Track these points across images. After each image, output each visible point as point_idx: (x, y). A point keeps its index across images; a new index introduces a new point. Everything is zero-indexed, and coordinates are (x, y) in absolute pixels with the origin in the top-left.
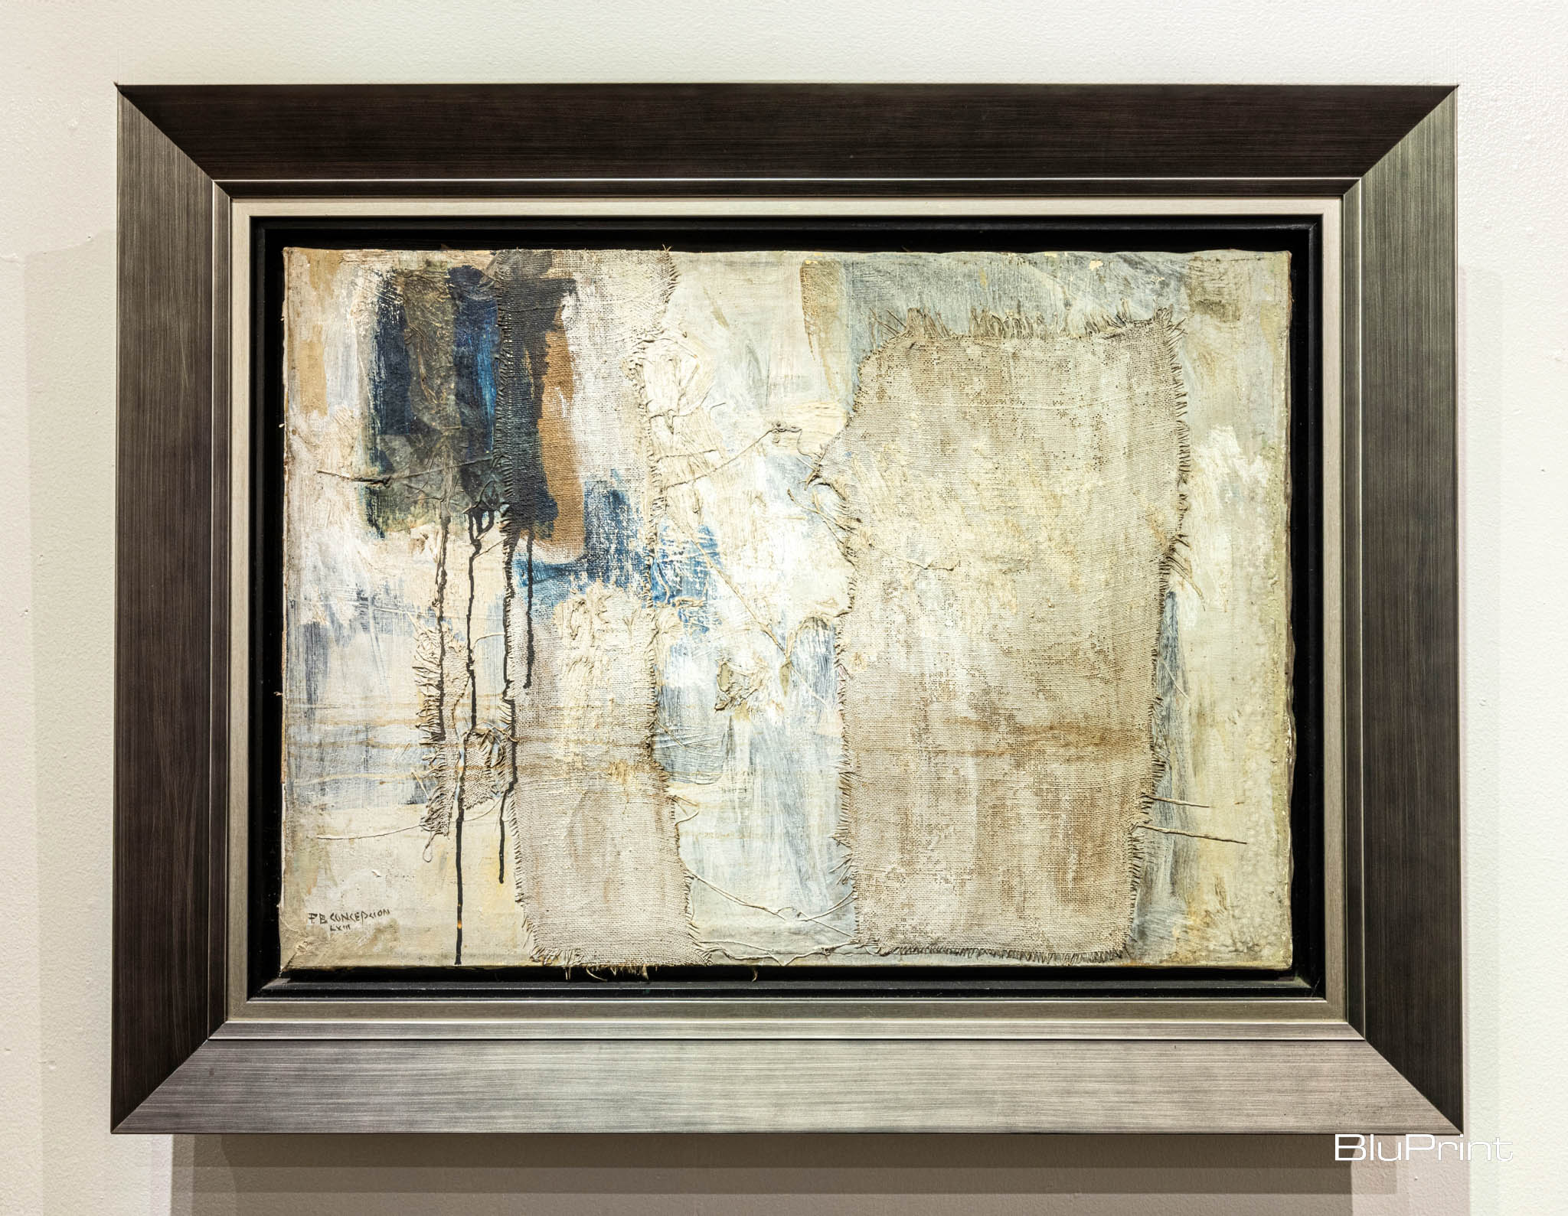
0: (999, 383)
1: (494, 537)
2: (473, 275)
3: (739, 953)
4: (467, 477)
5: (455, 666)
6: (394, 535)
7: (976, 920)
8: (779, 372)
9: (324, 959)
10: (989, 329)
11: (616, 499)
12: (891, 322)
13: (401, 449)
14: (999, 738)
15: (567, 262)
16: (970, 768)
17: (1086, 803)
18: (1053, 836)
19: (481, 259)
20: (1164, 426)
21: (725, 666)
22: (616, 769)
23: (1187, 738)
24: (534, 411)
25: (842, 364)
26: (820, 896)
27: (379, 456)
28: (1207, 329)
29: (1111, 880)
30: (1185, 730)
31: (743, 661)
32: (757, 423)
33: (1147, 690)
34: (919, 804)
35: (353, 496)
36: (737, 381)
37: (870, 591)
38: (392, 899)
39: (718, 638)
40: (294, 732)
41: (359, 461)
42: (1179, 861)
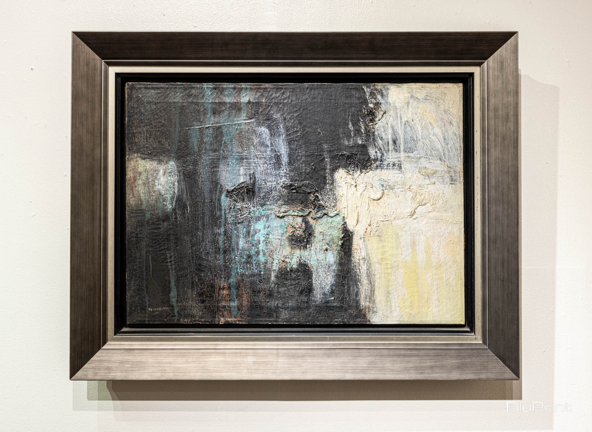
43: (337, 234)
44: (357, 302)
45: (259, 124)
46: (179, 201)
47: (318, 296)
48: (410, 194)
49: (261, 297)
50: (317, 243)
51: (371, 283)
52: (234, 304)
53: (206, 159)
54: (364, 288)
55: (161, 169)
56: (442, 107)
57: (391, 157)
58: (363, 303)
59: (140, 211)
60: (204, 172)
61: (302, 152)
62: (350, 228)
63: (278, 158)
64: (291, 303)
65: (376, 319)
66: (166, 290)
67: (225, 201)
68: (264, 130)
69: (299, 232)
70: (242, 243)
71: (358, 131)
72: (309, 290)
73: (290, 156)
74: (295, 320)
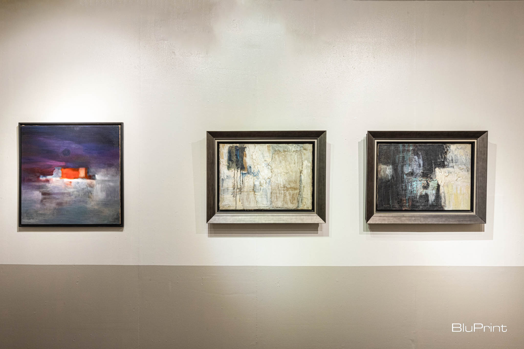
0: (285, 156)
1: (239, 171)
2: (237, 146)
3: (261, 208)
4: (237, 165)
5: (236, 182)
6: (230, 170)
7: (283, 205)
8: (265, 155)
9: (224, 209)
10: (284, 151)
11: (250, 167)
12: (276, 151)
13: (231, 162)
14: (285, 189)
15: (246, 145)
16: (283, 191)
17: (293, 195)
18: (290, 198)
19: (238, 145)
20: (300, 160)
21: (260, 183)
22: (250, 192)
23: (302, 189)
24: (243, 159)
25: (271, 154)
26: (269, 203)
27: (229, 163)
28: (305, 151)
29: (295, 202)
30: (302, 188)
31: (262, 182)
32: (263, 160)
33: (299, 184)
34: (278, 195)
35: (226, 167)
36: (261, 156)
37: (273, 175)
38: (230, 203)
39: (259, 180)
40: (221, 188)
41: (227, 164)
42: (302, 200)
43: (436, 185)
44: (441, 204)
45: (415, 155)
46: (392, 176)
47: (430, 202)
48: (456, 175)
49: (414, 203)
50: (430, 188)
51: (445, 199)
52: (407, 204)
53: (400, 165)
54: (443, 200)
55: (388, 168)
56: (465, 151)
57: (451, 164)
58: (443, 204)
59: (381, 179)
60: (399, 169)
61: (426, 163)
62: (439, 184)
63: (420, 165)
64: (423, 204)
65: (446, 209)
66: (389, 200)
67: (405, 176)
68: (416, 157)
69: (425, 185)
70: (410, 188)
71: (442, 157)
72: (428, 200)
73: (423, 164)
74: (424, 209)
